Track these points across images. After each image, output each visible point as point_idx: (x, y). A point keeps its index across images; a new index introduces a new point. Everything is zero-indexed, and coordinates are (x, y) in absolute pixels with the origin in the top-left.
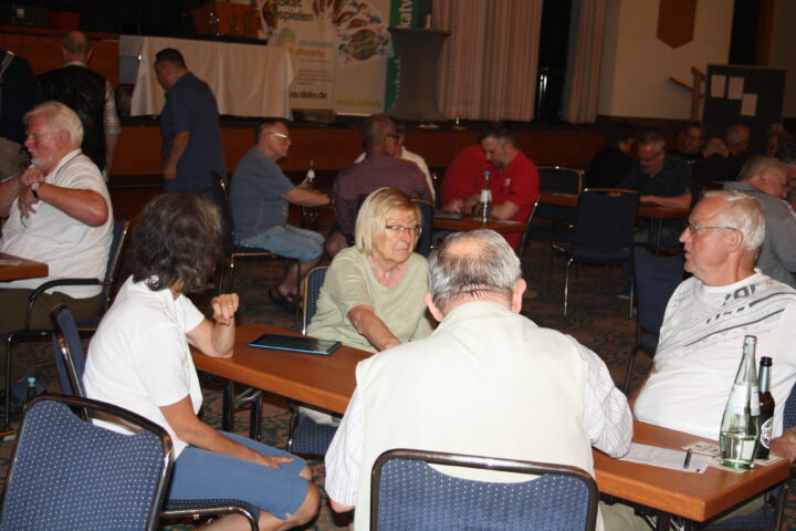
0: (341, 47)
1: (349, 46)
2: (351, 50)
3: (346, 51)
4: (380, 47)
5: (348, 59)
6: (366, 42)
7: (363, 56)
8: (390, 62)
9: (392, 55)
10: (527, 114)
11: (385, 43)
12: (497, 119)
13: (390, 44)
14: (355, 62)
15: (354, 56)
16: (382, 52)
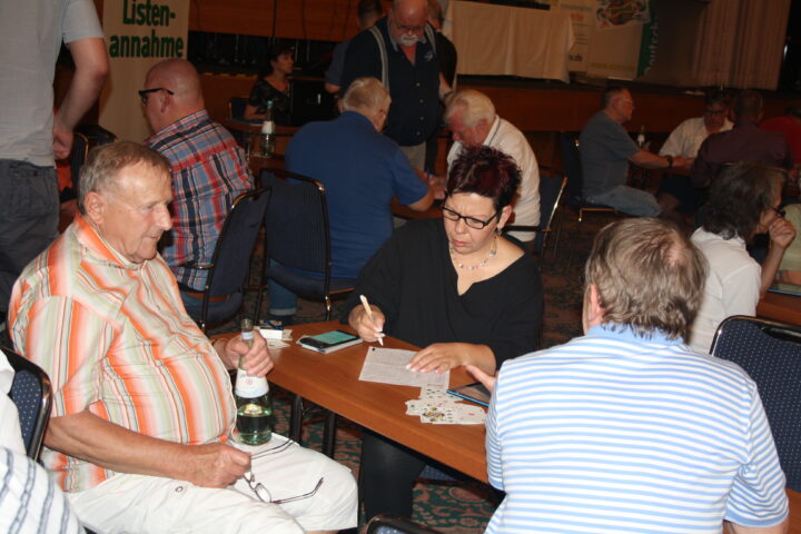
0: (600, 11)
1: (608, 10)
2: (609, 15)
3: (603, 16)
4: (638, 13)
5: (605, 23)
6: (624, 6)
7: (619, 21)
8: (646, 28)
9: (649, 21)
10: (772, 82)
11: (643, 9)
12: (745, 87)
13: (647, 10)
14: (611, 26)
15: (610, 20)
16: (639, 17)
